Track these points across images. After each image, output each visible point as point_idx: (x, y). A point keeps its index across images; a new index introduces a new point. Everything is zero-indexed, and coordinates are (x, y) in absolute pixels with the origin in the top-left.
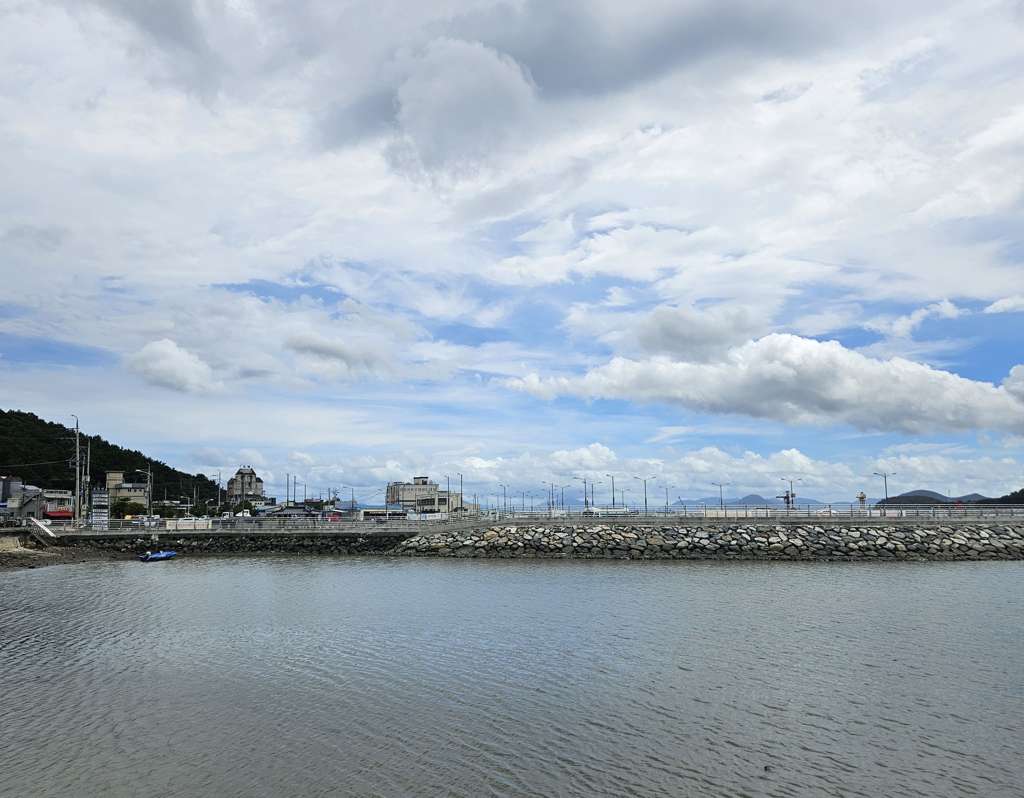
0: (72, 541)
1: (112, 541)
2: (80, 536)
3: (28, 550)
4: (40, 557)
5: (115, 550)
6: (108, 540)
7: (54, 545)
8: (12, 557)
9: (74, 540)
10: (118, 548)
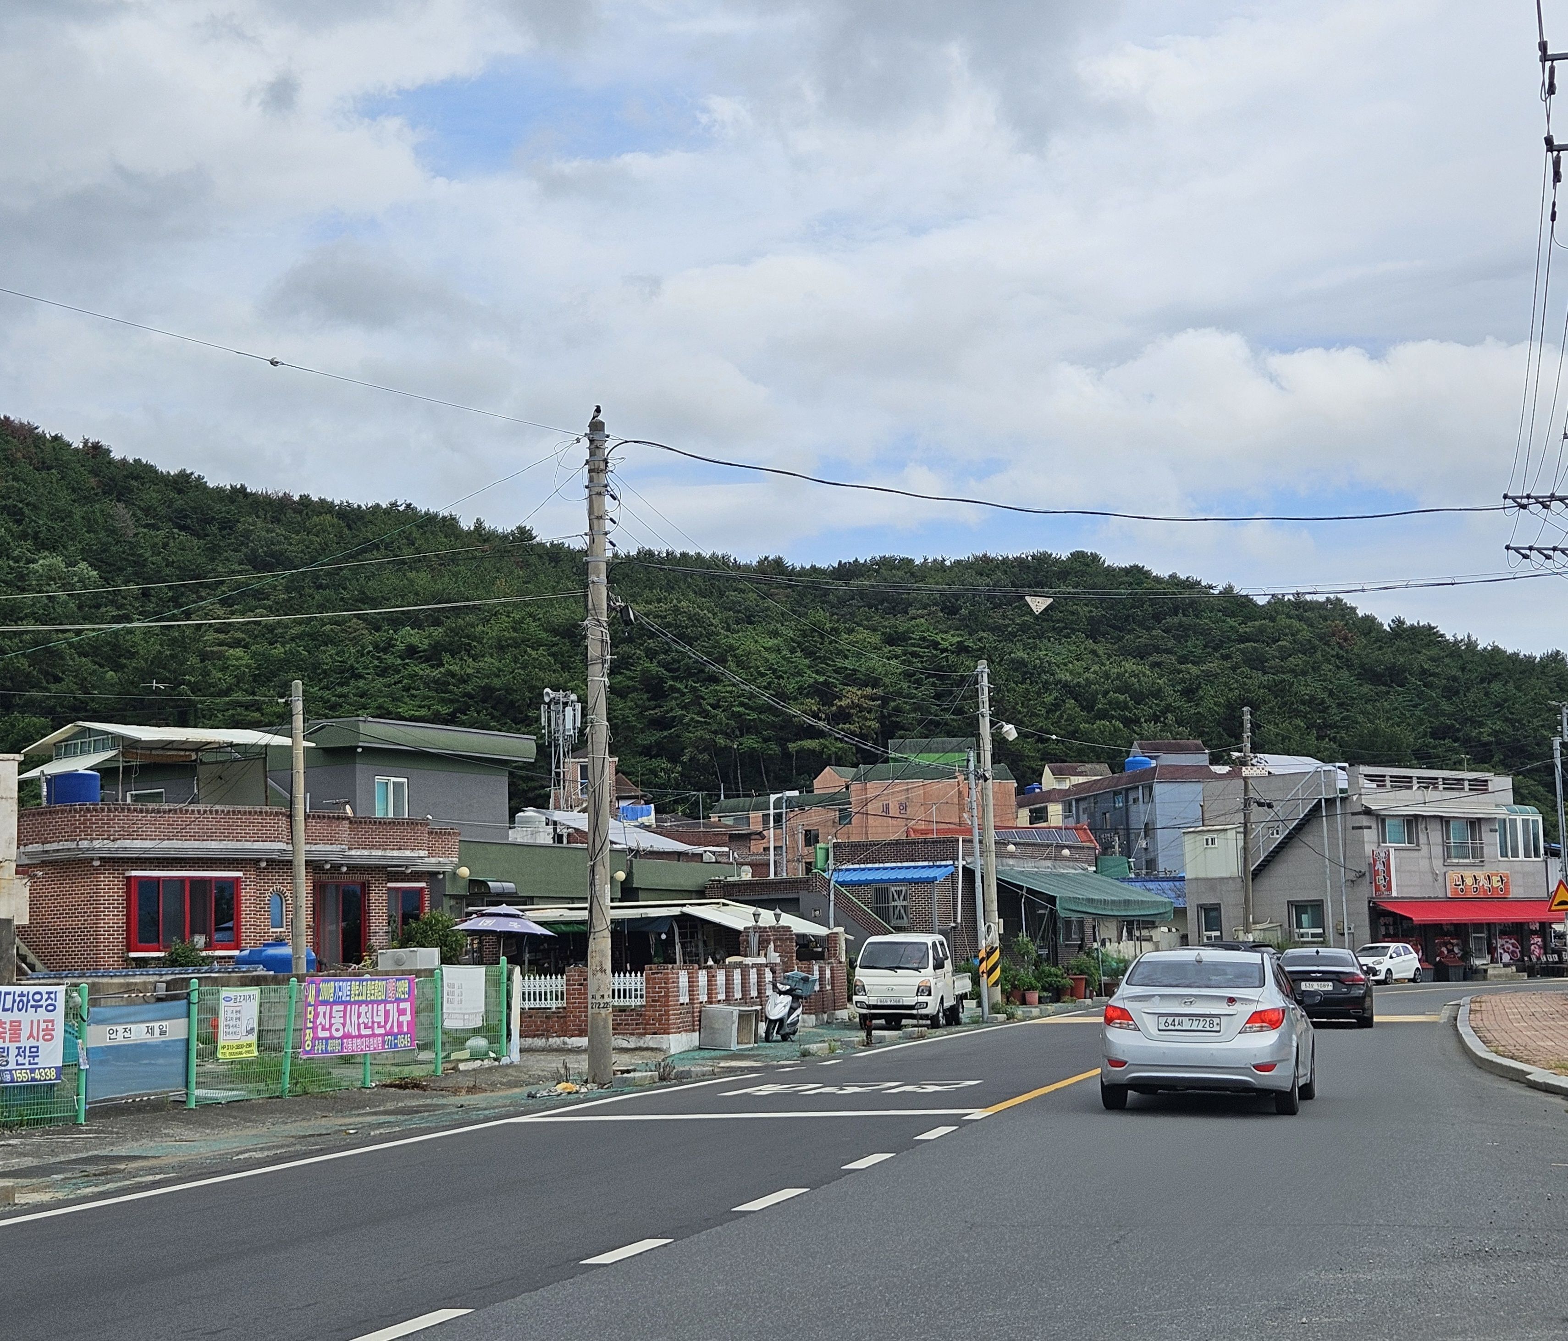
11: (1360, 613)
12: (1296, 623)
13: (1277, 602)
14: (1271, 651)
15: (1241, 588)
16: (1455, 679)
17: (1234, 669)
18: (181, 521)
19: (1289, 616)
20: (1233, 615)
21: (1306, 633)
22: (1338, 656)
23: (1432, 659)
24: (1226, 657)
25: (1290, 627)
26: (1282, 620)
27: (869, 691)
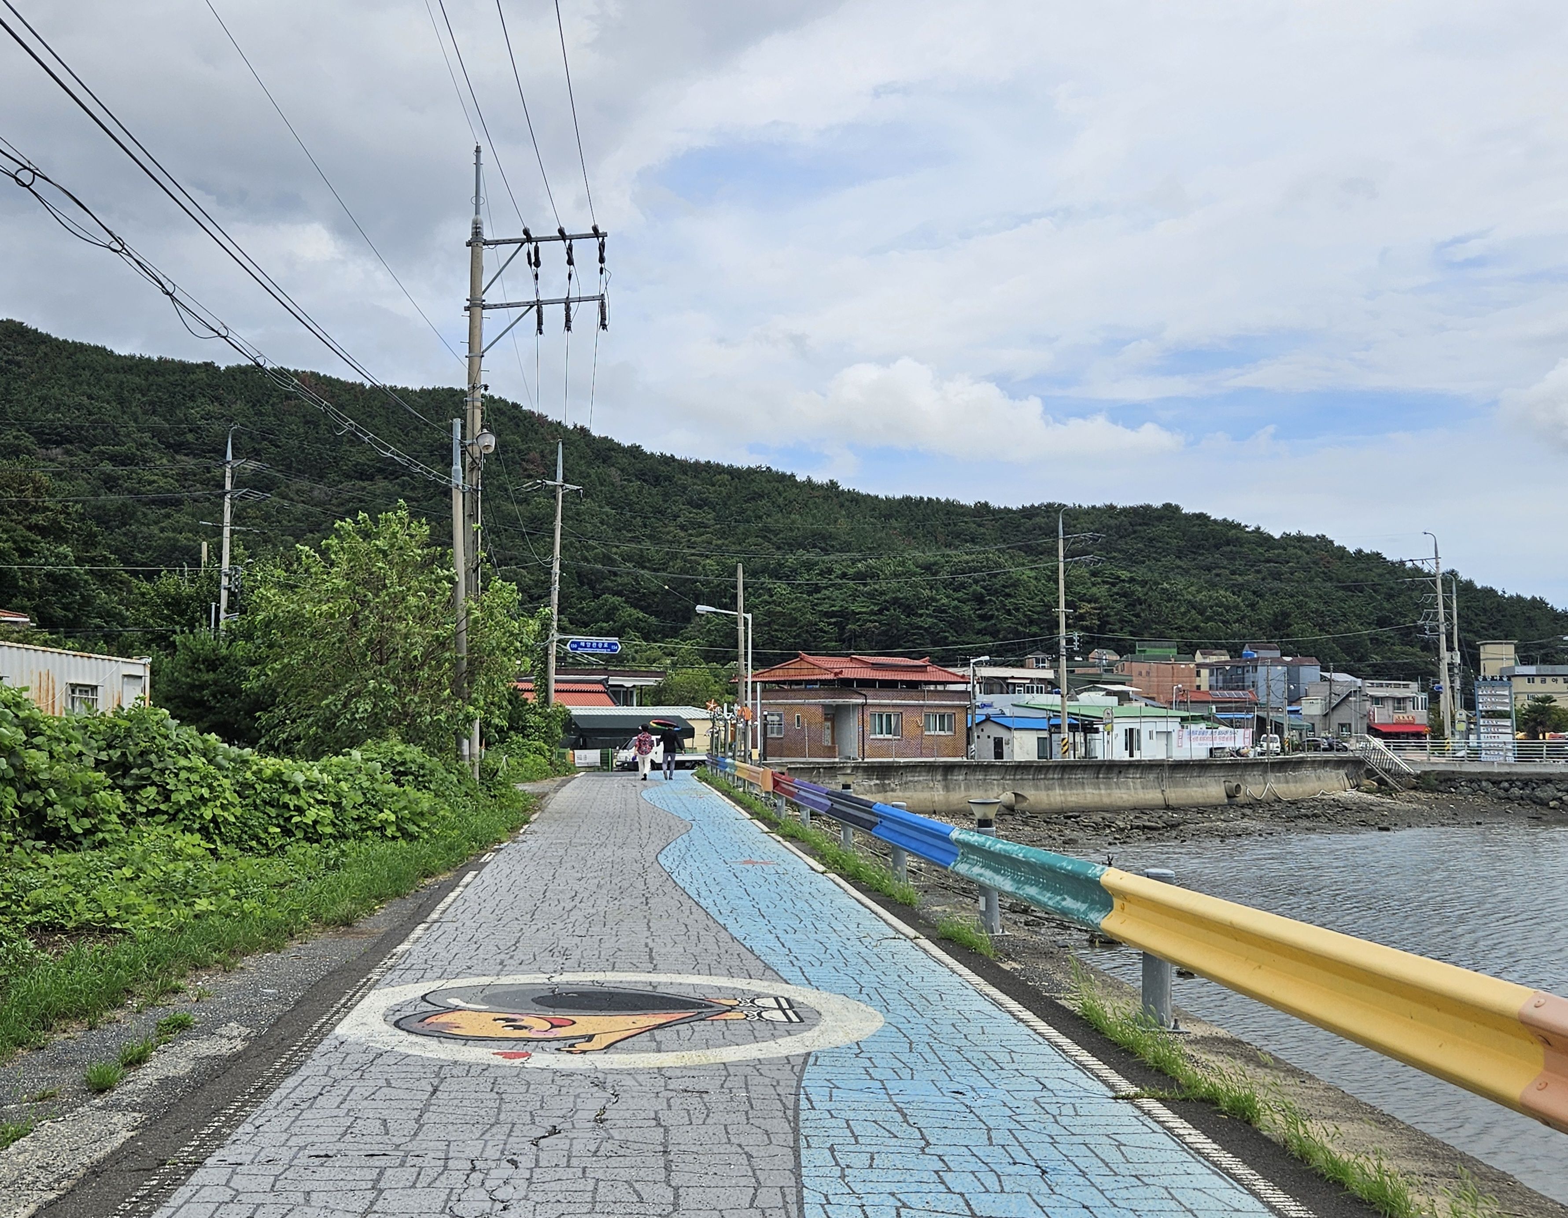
0: (1446, 781)
1: (1526, 784)
2: (1460, 773)
3: (1365, 795)
4: (1391, 810)
5: (1534, 802)
6: (1518, 783)
7: (1412, 789)
8: (1343, 807)
9: (1450, 780)
10: (1541, 799)
11: (1336, 544)
12: (1299, 552)
13: (1286, 537)
14: (1285, 569)
15: (1266, 529)
16: (1392, 589)
17: (1263, 579)
18: (641, 475)
19: (1295, 547)
20: (1261, 545)
21: (1306, 558)
22: (1324, 573)
23: (1380, 575)
24: (1258, 572)
25: (1295, 554)
26: (1291, 550)
27: (1093, 605)
